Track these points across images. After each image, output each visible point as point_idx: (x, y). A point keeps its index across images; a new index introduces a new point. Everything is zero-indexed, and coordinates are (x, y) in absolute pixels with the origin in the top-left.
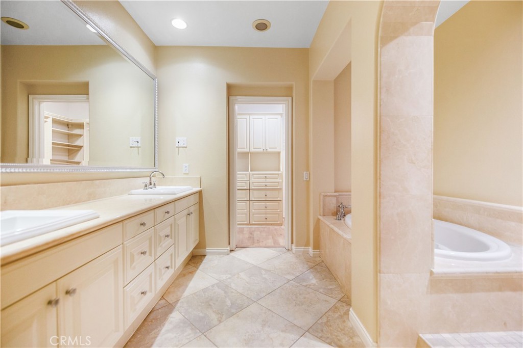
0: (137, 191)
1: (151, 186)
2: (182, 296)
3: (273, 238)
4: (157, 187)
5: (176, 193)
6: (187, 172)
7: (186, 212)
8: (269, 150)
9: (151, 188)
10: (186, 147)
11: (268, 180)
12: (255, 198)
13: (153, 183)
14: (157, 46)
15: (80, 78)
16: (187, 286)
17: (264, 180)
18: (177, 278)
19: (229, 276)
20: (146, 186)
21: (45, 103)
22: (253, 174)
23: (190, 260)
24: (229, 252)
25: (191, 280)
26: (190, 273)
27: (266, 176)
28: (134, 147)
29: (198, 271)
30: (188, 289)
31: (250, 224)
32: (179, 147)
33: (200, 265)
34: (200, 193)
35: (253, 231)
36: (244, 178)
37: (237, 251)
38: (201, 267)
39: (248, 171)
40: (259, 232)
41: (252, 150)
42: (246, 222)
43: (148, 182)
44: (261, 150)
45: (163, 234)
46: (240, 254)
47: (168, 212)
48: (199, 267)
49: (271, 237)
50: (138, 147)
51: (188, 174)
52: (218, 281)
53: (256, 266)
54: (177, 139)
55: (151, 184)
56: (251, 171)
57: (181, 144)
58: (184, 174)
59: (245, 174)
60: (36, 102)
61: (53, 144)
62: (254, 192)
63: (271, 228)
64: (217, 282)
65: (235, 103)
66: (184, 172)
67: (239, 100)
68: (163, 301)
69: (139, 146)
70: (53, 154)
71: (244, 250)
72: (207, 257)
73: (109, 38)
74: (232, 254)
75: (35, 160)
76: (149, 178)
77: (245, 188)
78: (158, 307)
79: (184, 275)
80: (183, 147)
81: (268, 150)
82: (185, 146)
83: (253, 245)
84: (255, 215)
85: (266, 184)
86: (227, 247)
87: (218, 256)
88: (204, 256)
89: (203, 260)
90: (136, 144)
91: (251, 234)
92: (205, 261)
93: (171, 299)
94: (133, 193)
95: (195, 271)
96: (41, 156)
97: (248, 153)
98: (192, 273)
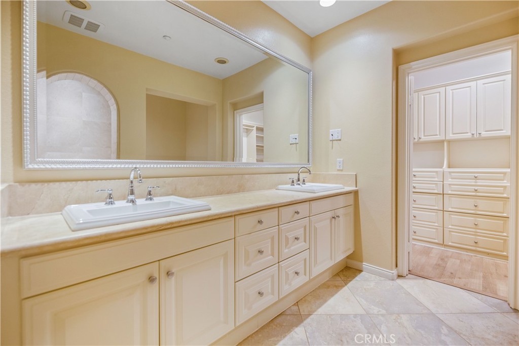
0: (285, 186)
1: (298, 182)
2: (315, 311)
3: (484, 277)
4: (306, 183)
5: (316, 192)
6: (341, 168)
7: (330, 214)
8: (484, 134)
9: (299, 184)
10: (340, 140)
11: (480, 182)
12: (452, 208)
13: (301, 180)
14: (313, 38)
15: (257, 91)
16: (325, 301)
17: (472, 182)
18: (319, 287)
19: (384, 312)
20: (293, 182)
21: (243, 115)
22: (450, 172)
23: (342, 271)
24: (396, 277)
25: (332, 295)
26: (336, 287)
27: (476, 175)
28: (293, 144)
29: (346, 288)
30: (325, 305)
31: (443, 245)
32: (332, 141)
33: (351, 281)
34: (356, 193)
35: (447, 257)
36: (435, 178)
37: (410, 279)
38: (351, 284)
39: (441, 167)
40: (458, 262)
41: (450, 136)
42: (436, 241)
43: (297, 178)
44: (469, 135)
45: (291, 235)
46: (411, 286)
47: (297, 213)
48: (348, 283)
49: (481, 274)
50: (296, 144)
51: (342, 170)
52: (365, 313)
53: (433, 314)
54: (331, 131)
55: (299, 180)
56: (449, 167)
57: (335, 137)
58: (338, 170)
59: (437, 172)
60: (238, 116)
61: (257, 146)
62: (452, 199)
63: (487, 259)
64: (363, 312)
65: (408, 74)
66: (338, 168)
67: (413, 67)
68: (295, 308)
69: (297, 142)
70: (257, 154)
71: (421, 281)
72: (363, 273)
73: (260, 46)
74: (400, 281)
75: (237, 159)
76: (297, 174)
77: (436, 191)
78: (288, 312)
79: (328, 287)
80: (337, 140)
81: (482, 136)
82: (339, 138)
83: (440, 278)
84: (453, 233)
85: (476, 188)
86: (392, 270)
87: (377, 277)
88: (361, 271)
89: (356, 276)
90: (294, 141)
91: (442, 259)
92: (358, 278)
93: (304, 309)
94: (279, 188)
95: (344, 286)
96: (241, 156)
97: (442, 142)
98: (338, 287)
